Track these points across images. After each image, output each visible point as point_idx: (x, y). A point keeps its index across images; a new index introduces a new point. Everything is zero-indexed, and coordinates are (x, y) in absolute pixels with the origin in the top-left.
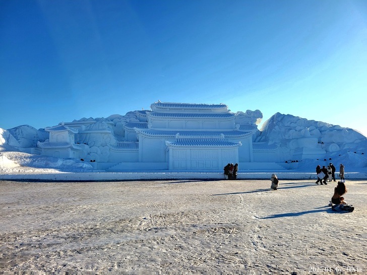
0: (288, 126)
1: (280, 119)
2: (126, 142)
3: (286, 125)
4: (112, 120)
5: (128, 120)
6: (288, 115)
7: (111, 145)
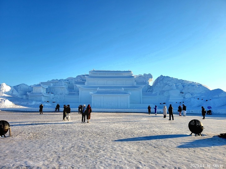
0: (165, 83)
1: (161, 79)
2: (73, 92)
3: (164, 82)
4: (68, 80)
5: (76, 80)
6: (167, 76)
7: (65, 94)
